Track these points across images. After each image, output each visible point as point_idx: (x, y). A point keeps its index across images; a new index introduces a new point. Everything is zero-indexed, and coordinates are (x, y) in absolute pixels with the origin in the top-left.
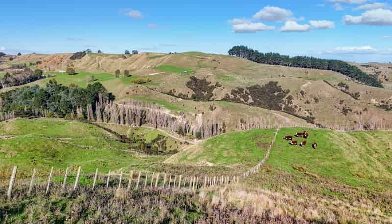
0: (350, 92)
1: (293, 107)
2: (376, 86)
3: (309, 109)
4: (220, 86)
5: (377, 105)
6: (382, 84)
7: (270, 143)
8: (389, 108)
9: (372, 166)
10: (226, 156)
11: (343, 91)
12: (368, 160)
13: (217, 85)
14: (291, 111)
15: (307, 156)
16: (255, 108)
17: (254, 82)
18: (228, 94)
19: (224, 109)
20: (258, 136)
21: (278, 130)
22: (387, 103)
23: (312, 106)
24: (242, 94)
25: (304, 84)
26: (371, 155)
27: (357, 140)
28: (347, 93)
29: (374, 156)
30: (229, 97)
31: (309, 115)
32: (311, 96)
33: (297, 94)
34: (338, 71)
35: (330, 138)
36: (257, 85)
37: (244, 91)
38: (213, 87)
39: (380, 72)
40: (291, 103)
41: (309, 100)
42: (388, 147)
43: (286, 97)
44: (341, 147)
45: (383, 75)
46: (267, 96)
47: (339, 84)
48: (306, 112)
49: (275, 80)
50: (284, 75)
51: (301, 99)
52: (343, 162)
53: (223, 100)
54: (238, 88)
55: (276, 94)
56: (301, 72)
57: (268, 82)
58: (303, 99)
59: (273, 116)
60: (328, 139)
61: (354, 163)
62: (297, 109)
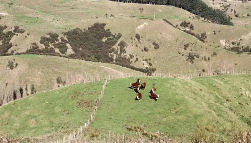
0: (196, 34)
1: (127, 58)
2: (224, 24)
3: (148, 58)
4: (22, 32)
5: (227, 48)
6: (231, 21)
7: (95, 100)
8: (241, 50)
9: (223, 117)
10: (33, 126)
11: (188, 32)
12: (218, 110)
13: (17, 30)
14: (125, 62)
15: (145, 112)
16: (77, 61)
17: (73, 25)
18: (35, 44)
19: (30, 66)
20: (79, 93)
21: (106, 82)
22: (238, 44)
23: (151, 54)
24: (57, 42)
25: (139, 25)
26: (222, 104)
27: (204, 87)
28: (192, 34)
29: (225, 104)
30: (37, 47)
31: (148, 66)
32: (149, 40)
33: (131, 38)
34: (180, 7)
35: (172, 87)
36: (78, 28)
37: (59, 38)
38: (10, 34)
39: (229, 6)
40: (124, 51)
41: (147, 46)
42: (240, 93)
43: (117, 44)
44: (187, 97)
45: (232, 10)
46: (92, 44)
47: (183, 23)
48: (144, 62)
49: (101, 20)
50: (113, 14)
51: (137, 46)
52: (189, 115)
53: (28, 52)
54: (50, 34)
55: (104, 40)
56: (134, 9)
57: (92, 24)
58: (139, 45)
59: (102, 72)
60: (170, 88)
61: (202, 115)
62: (133, 60)
